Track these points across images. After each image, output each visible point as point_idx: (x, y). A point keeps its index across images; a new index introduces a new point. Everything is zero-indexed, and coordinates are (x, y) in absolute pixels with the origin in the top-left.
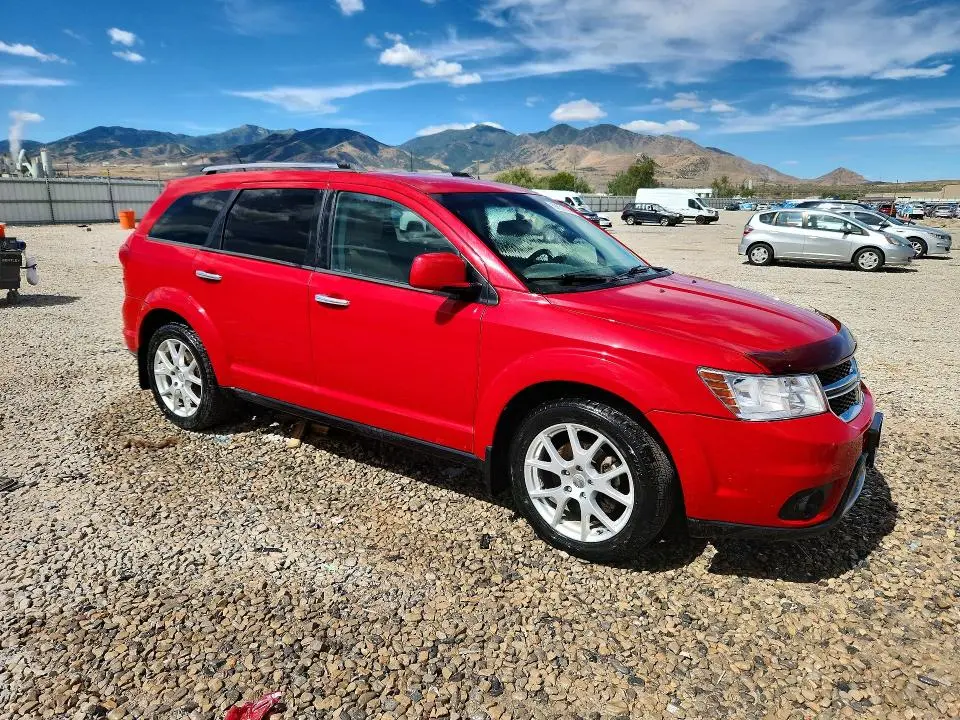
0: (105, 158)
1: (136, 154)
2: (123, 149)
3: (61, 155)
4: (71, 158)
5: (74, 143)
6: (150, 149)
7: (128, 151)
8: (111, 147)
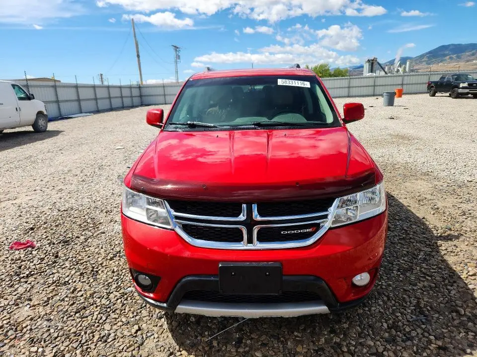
0: (441, 61)
1: (458, 57)
2: (452, 56)
3: (420, 62)
4: (424, 63)
5: (428, 55)
6: (467, 54)
7: (454, 56)
8: (445, 55)
